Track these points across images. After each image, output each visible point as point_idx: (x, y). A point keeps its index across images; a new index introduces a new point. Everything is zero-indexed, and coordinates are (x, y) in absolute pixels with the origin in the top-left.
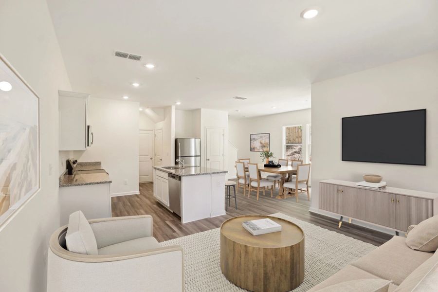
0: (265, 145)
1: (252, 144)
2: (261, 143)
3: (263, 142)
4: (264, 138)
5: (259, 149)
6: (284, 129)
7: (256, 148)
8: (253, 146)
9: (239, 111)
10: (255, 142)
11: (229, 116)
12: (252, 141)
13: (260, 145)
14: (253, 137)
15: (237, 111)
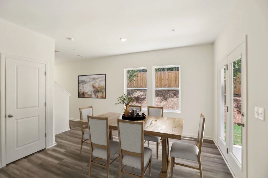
0: (99, 89)
1: (80, 88)
2: (94, 87)
3: (97, 85)
4: (98, 81)
5: (91, 95)
6: (125, 71)
7: (86, 93)
8: (82, 91)
9: (73, 40)
10: (85, 86)
11: (56, 51)
12: (81, 85)
13: (92, 89)
14: (81, 79)
15: (69, 39)
